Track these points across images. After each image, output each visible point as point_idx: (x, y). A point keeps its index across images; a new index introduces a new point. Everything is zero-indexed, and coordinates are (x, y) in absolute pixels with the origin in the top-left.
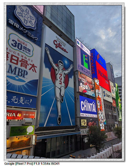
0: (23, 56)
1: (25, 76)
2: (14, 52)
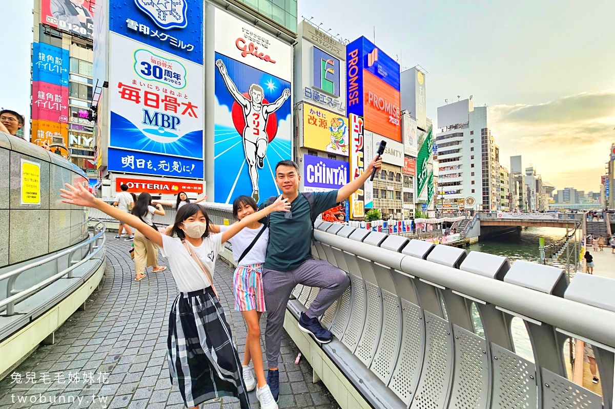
1: (176, 126)
2: (149, 86)
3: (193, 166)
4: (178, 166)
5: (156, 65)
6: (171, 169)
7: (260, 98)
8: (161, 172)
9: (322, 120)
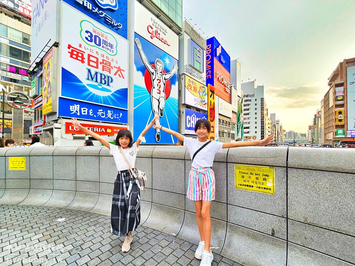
0: (103, 55)
1: (110, 84)
2: (91, 50)
3: (121, 114)
4: (111, 114)
5: (97, 35)
6: (106, 116)
7: (161, 69)
8: (99, 118)
9: (194, 87)
